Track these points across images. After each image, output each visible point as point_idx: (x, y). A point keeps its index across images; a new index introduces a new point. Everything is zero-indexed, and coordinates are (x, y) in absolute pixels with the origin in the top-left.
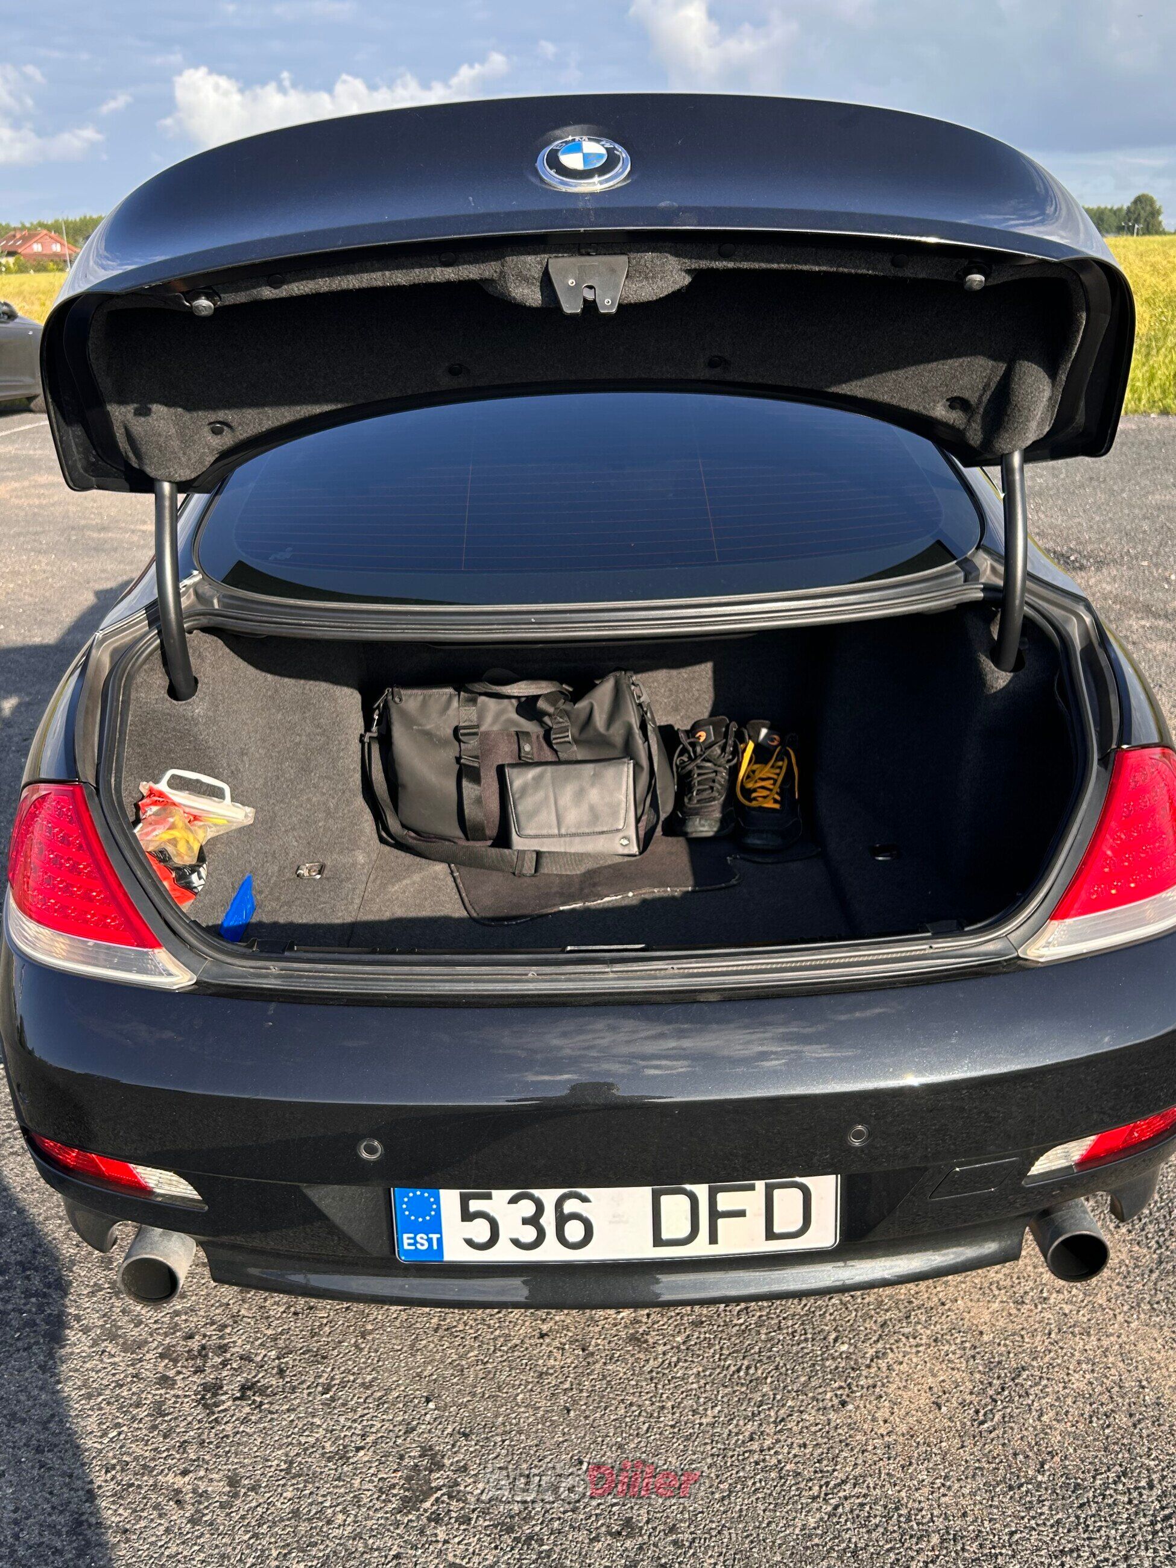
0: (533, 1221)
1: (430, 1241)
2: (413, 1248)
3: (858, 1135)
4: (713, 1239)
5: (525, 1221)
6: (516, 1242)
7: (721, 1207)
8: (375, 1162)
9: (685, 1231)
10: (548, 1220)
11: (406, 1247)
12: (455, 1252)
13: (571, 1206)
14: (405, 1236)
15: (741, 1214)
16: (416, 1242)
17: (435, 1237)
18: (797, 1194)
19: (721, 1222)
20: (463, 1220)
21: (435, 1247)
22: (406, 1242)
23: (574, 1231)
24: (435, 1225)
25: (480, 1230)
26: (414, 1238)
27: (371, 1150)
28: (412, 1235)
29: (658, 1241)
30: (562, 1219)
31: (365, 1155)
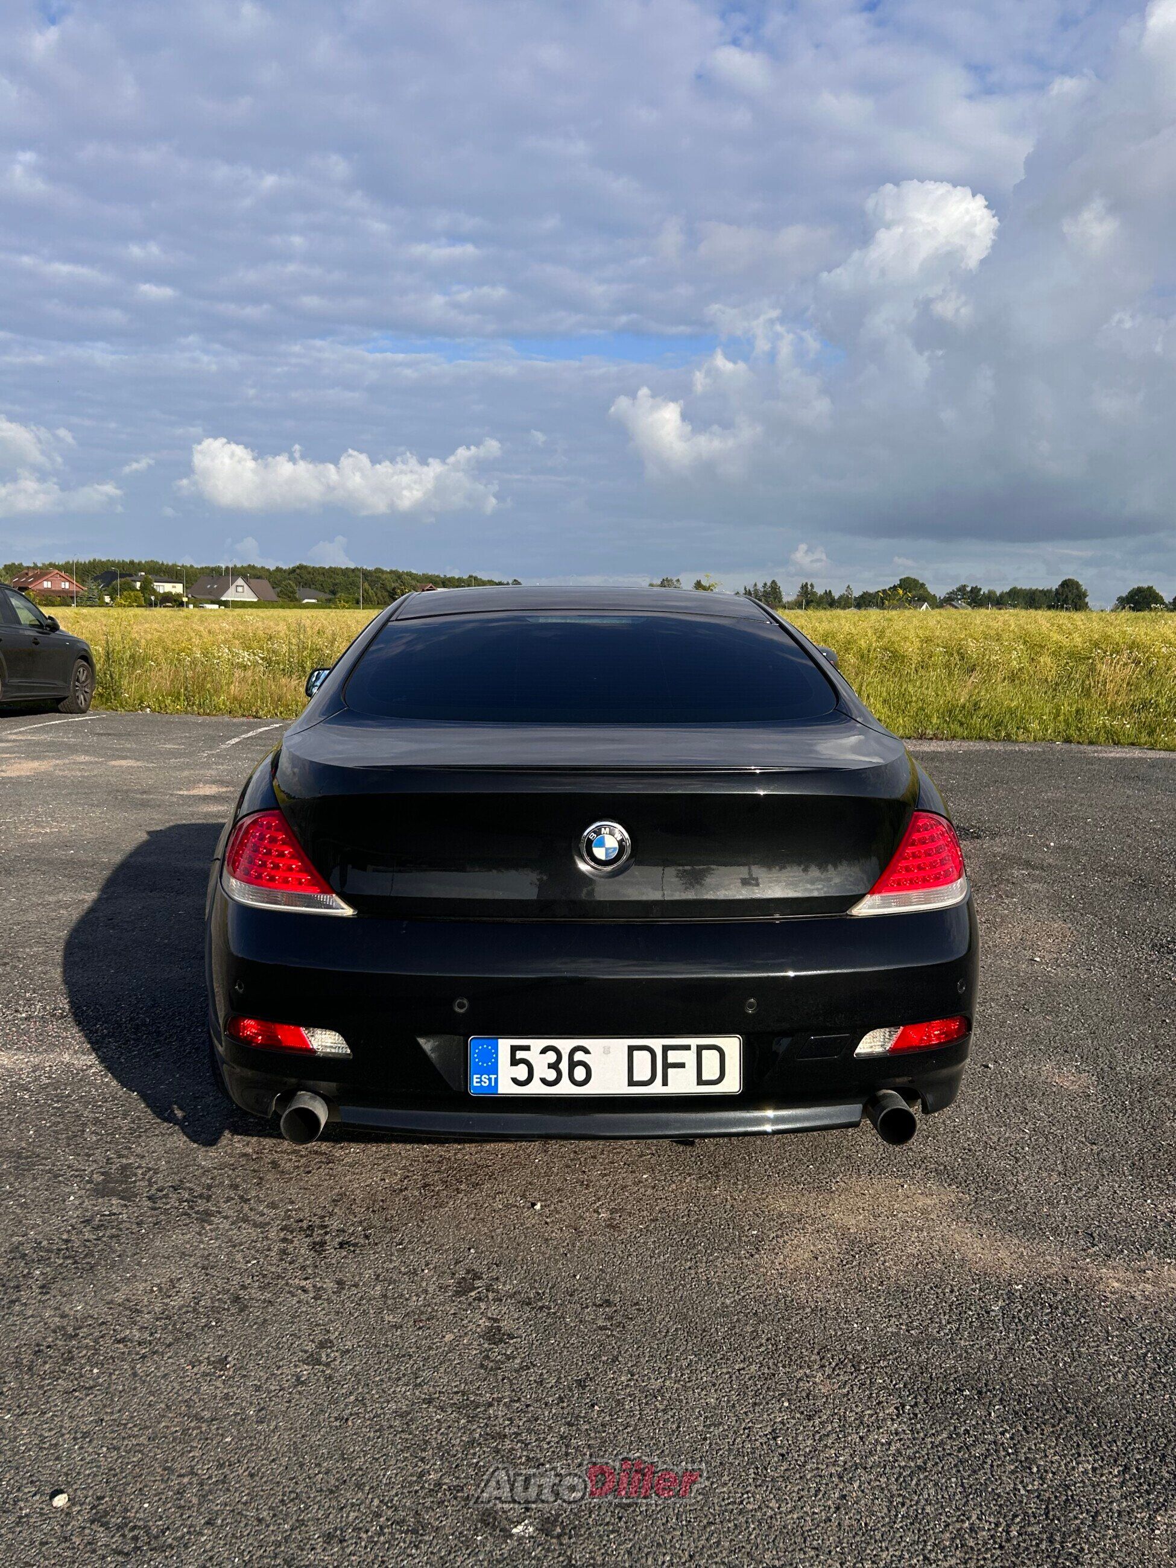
0: (554, 1066)
1: (490, 1080)
2: (479, 1085)
3: (751, 1006)
4: (665, 1083)
5: (550, 1066)
6: (544, 1081)
7: (670, 1060)
8: (463, 1014)
9: (647, 1076)
10: (564, 1066)
11: (475, 1084)
12: (506, 1088)
13: (579, 1056)
14: (475, 1076)
15: (682, 1065)
16: (481, 1081)
17: (493, 1077)
18: (715, 1054)
19: (670, 1071)
20: (512, 1065)
21: (493, 1084)
22: (475, 1080)
23: (580, 1073)
24: (494, 1069)
25: (521, 1072)
26: (480, 1078)
27: (461, 1006)
28: (479, 1076)
29: (631, 1083)
30: (573, 1065)
31: (457, 1009)
